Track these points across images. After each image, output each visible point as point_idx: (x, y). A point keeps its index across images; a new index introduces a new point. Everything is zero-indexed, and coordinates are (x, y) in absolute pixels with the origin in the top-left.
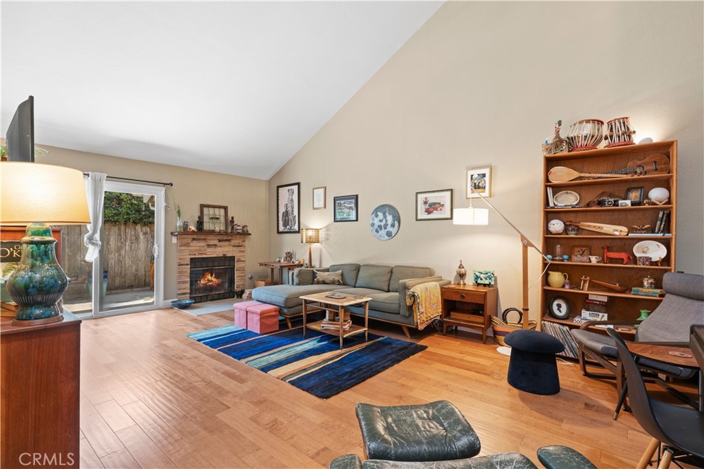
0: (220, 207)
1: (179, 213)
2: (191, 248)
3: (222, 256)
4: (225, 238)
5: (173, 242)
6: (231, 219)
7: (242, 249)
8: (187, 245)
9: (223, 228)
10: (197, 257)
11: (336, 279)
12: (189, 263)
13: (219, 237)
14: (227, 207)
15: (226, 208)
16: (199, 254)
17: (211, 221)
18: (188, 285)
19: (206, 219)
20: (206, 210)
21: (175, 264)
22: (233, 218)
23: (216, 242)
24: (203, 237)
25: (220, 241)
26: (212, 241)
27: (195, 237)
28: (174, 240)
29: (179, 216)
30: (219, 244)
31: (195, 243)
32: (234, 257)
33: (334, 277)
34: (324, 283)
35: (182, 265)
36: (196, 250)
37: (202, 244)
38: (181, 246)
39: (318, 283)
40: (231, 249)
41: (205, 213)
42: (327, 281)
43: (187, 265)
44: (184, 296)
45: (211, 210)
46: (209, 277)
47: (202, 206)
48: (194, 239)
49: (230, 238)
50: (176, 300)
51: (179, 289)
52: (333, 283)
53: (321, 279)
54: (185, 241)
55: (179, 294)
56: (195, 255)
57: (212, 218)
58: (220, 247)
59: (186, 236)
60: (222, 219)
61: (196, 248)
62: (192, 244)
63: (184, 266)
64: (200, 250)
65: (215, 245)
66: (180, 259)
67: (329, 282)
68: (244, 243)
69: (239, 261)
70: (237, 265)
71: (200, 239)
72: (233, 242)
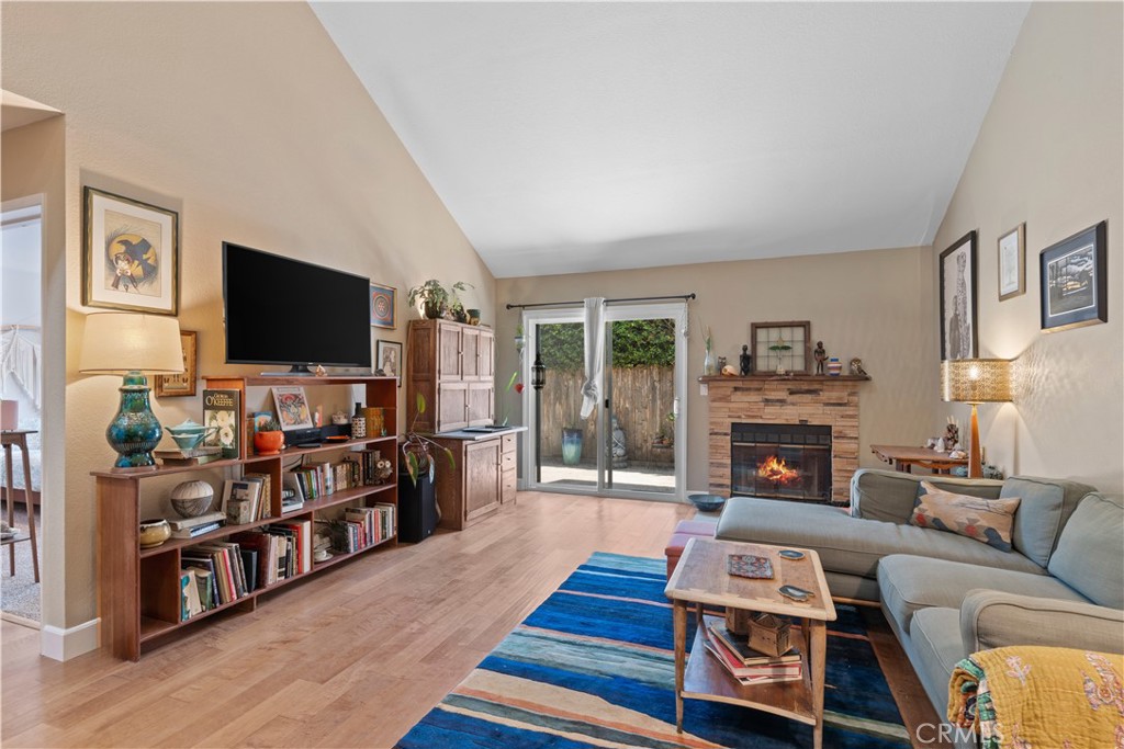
0: (792, 325)
1: (709, 345)
2: (731, 405)
3: (798, 423)
4: (805, 387)
5: (702, 394)
6: (816, 347)
7: (849, 411)
8: (725, 399)
9: (799, 366)
10: (744, 421)
11: (984, 523)
12: (729, 431)
13: (791, 385)
14: (808, 323)
15: (806, 325)
16: (749, 417)
17: (772, 353)
18: (728, 471)
19: (762, 350)
20: (762, 334)
21: (706, 433)
22: (820, 345)
23: (783, 395)
24: (755, 385)
25: (792, 393)
26: (773, 393)
27: (739, 384)
28: (704, 390)
29: (708, 349)
30: (791, 398)
31: (738, 396)
32: (830, 427)
33: (973, 515)
34: (939, 526)
35: (716, 434)
36: (742, 409)
37: (754, 397)
38: (714, 401)
39: (923, 523)
40: (820, 409)
41: (759, 339)
42: (949, 524)
43: (726, 434)
44: (719, 489)
45: (774, 334)
46: (774, 465)
47: (755, 327)
48: (736, 389)
49: (816, 386)
50: (707, 493)
51: (712, 476)
52: (969, 533)
53: (930, 514)
54: (721, 392)
55: (711, 485)
56: (739, 417)
57: (774, 348)
58: (793, 404)
59: (721, 384)
60: (799, 349)
61: (742, 405)
62: (733, 398)
63: (719, 437)
64: (749, 410)
65: (782, 402)
66: (712, 423)
67: (956, 528)
68: (855, 399)
69: (842, 436)
70: (837, 446)
71: (748, 389)
72: (824, 396)
